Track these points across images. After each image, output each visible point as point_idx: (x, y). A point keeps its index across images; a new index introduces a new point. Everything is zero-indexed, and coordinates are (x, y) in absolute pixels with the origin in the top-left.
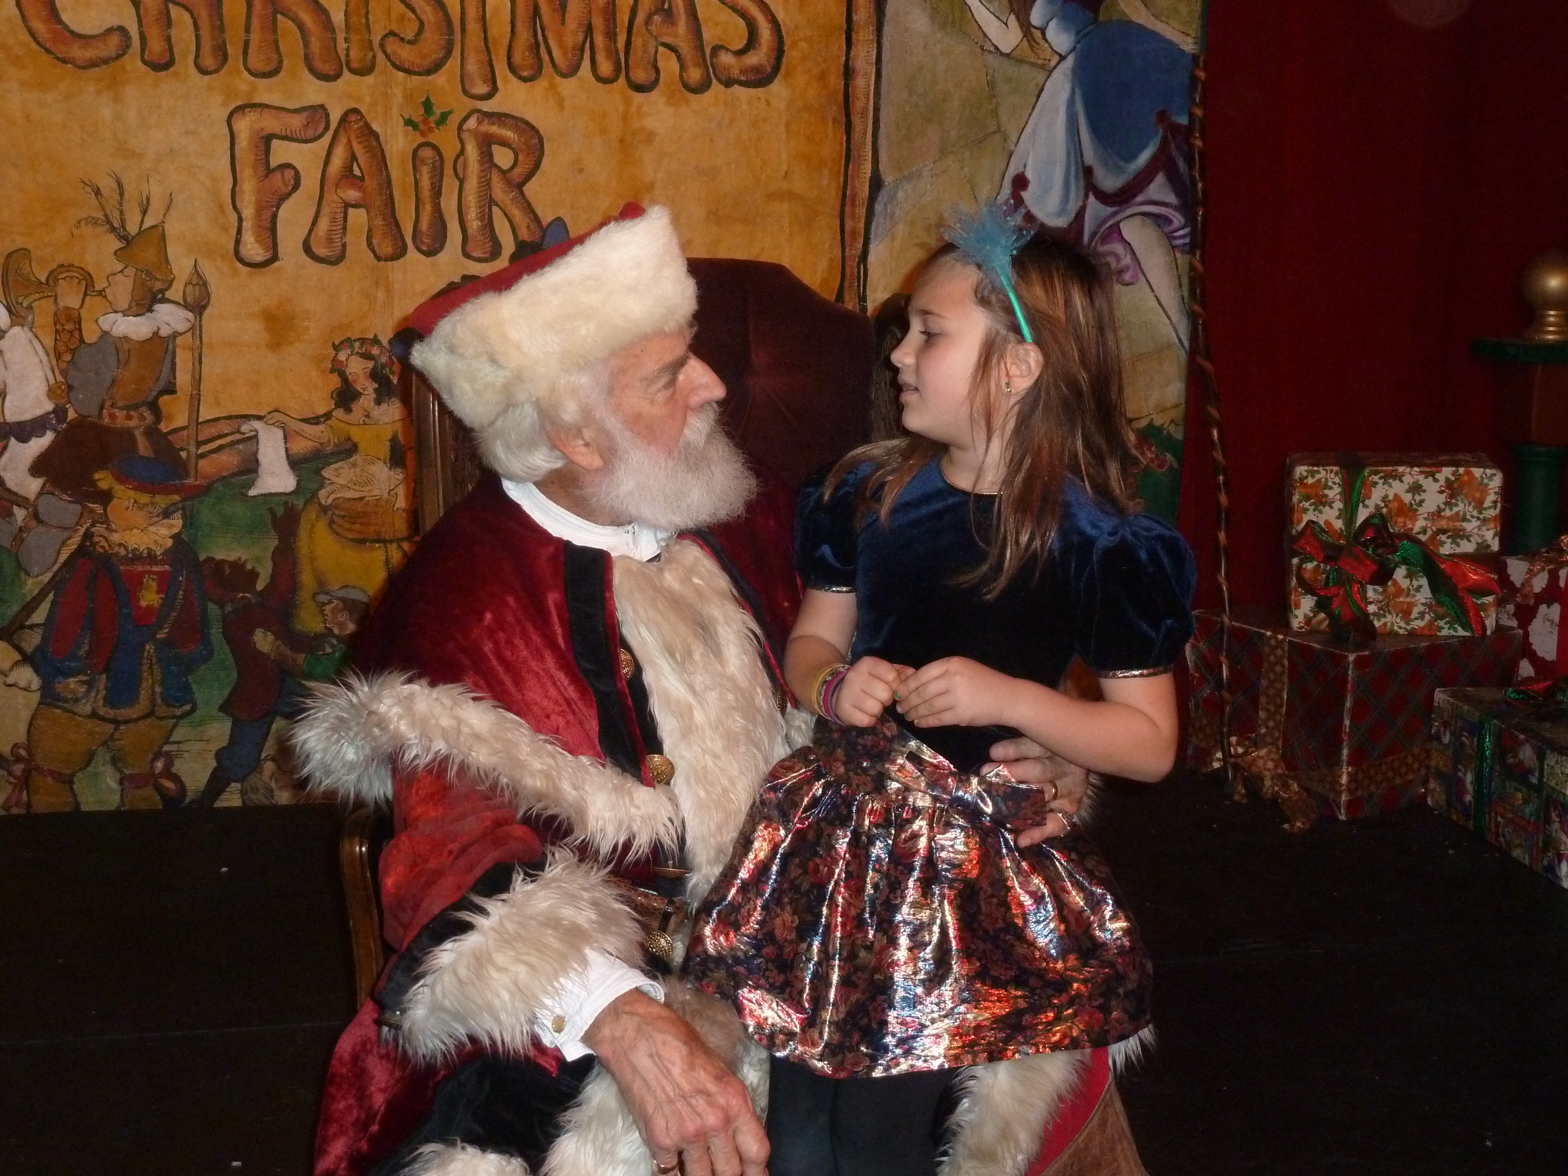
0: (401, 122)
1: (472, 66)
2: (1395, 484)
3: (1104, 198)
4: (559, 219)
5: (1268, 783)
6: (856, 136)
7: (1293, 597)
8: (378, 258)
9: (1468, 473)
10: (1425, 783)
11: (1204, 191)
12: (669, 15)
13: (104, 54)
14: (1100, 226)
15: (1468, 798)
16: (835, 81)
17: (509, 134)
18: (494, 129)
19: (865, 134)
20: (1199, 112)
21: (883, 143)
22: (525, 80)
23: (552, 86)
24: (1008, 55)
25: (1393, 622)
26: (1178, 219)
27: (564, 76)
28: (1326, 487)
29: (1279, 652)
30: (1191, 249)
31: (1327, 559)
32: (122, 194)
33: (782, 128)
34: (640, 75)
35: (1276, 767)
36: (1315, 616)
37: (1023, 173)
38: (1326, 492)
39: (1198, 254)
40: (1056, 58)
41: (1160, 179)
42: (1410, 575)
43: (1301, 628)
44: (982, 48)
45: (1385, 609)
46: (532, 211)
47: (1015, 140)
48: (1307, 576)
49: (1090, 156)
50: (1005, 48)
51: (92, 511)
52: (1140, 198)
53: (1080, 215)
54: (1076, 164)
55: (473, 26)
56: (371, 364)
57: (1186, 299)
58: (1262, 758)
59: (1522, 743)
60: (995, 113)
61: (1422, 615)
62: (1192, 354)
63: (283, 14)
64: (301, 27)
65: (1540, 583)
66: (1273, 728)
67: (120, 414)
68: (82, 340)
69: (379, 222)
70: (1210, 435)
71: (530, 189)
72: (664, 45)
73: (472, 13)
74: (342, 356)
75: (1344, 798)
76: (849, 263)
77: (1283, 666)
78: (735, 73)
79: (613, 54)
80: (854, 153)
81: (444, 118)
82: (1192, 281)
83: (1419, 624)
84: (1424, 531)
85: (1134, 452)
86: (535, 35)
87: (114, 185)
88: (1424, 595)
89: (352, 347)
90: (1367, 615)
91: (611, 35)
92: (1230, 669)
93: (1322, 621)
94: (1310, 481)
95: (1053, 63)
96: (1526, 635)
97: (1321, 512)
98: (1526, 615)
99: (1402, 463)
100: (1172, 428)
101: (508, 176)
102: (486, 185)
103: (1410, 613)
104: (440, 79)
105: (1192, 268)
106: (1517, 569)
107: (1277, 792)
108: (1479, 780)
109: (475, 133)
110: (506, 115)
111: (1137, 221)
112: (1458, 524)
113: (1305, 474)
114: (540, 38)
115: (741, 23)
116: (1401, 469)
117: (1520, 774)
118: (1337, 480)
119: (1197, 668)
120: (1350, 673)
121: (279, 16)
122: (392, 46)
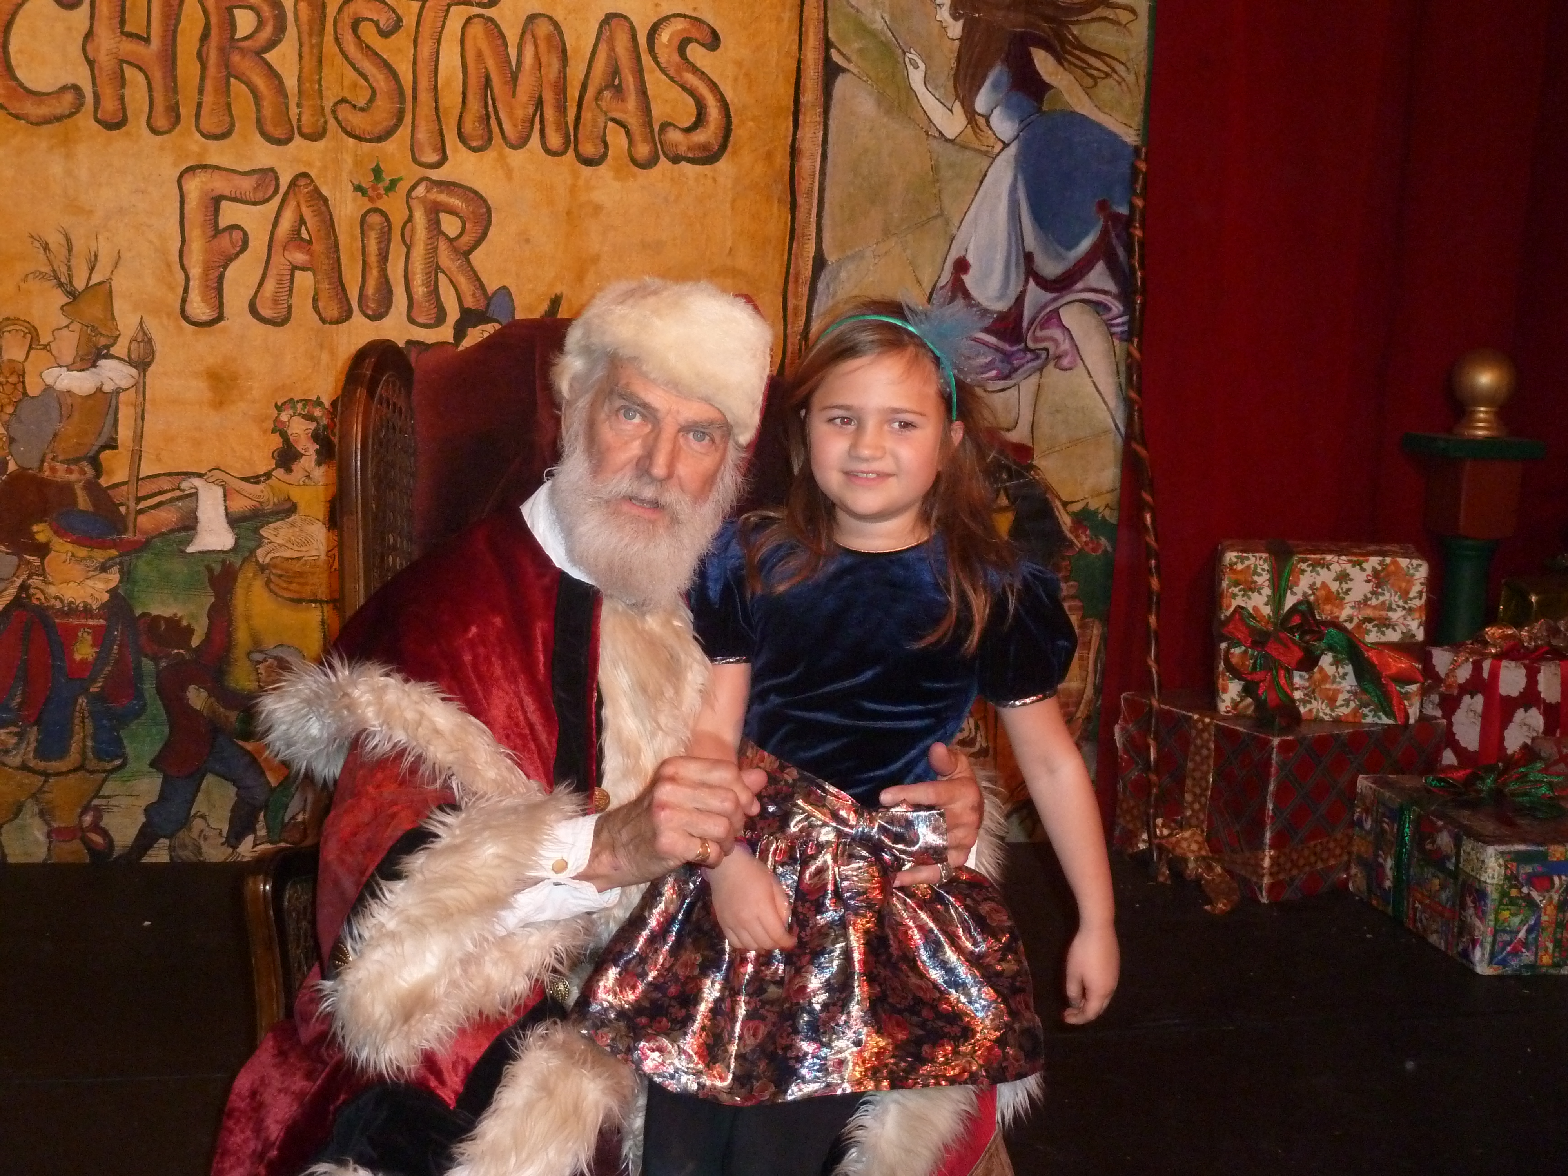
0: (350, 187)
1: (422, 135)
2: (1323, 572)
3: (1044, 284)
4: (504, 288)
5: (1191, 865)
6: (801, 215)
7: (1221, 681)
8: (323, 321)
9: (1394, 563)
10: (1347, 869)
11: (1143, 279)
12: (619, 91)
13: (58, 111)
14: (1039, 312)
15: (1388, 884)
16: (782, 160)
17: (456, 202)
18: (443, 198)
19: (809, 213)
20: (1139, 203)
21: (827, 221)
22: (475, 150)
23: (502, 157)
24: (952, 141)
25: (1319, 708)
26: (1117, 307)
27: (513, 147)
28: (1255, 573)
29: (1206, 735)
30: (1127, 337)
31: (1255, 644)
32: (70, 250)
33: (728, 205)
34: (589, 149)
35: (1200, 849)
36: (1242, 700)
37: (964, 257)
38: (1256, 578)
39: (1136, 341)
40: (999, 146)
41: (1100, 267)
42: (1336, 663)
43: (1228, 712)
44: (927, 133)
45: (1310, 695)
46: (478, 279)
47: (957, 225)
48: (1234, 661)
49: (1031, 242)
50: (950, 134)
51: (29, 562)
52: (1080, 285)
53: (1020, 300)
54: (1018, 250)
55: (425, 96)
56: (313, 426)
57: (1124, 386)
58: (1186, 839)
59: (1439, 830)
60: (938, 197)
61: (1347, 703)
62: (1128, 439)
63: (236, 78)
64: (254, 91)
65: (1464, 674)
66: (1200, 810)
67: (61, 468)
68: (25, 393)
69: (325, 285)
70: (1143, 520)
71: (476, 257)
72: (614, 120)
73: (424, 84)
74: (284, 417)
75: (1266, 880)
76: (790, 340)
77: (1209, 749)
78: (682, 150)
79: (562, 127)
80: (798, 231)
81: (393, 183)
82: (1129, 368)
83: (1343, 711)
84: (1350, 619)
85: (1070, 535)
86: (486, 104)
87: (63, 241)
88: (1349, 683)
89: (294, 407)
90: (1293, 701)
91: (562, 109)
92: (1159, 751)
93: (1248, 706)
94: (1239, 567)
95: (997, 149)
96: (1450, 724)
97: (1250, 598)
98: (1450, 705)
99: (1330, 552)
100: (1107, 513)
101: (455, 244)
102: (432, 251)
103: (1335, 701)
104: (390, 146)
105: (1129, 355)
106: (1441, 659)
107: (1201, 875)
108: (1398, 867)
109: (423, 200)
110: (455, 184)
111: (1076, 307)
112: (1383, 613)
113: (1235, 560)
114: (491, 109)
115: (691, 101)
116: (1329, 557)
117: (1437, 860)
118: (1266, 567)
119: (1126, 751)
120: (1274, 756)
121: (232, 80)
122: (344, 112)
